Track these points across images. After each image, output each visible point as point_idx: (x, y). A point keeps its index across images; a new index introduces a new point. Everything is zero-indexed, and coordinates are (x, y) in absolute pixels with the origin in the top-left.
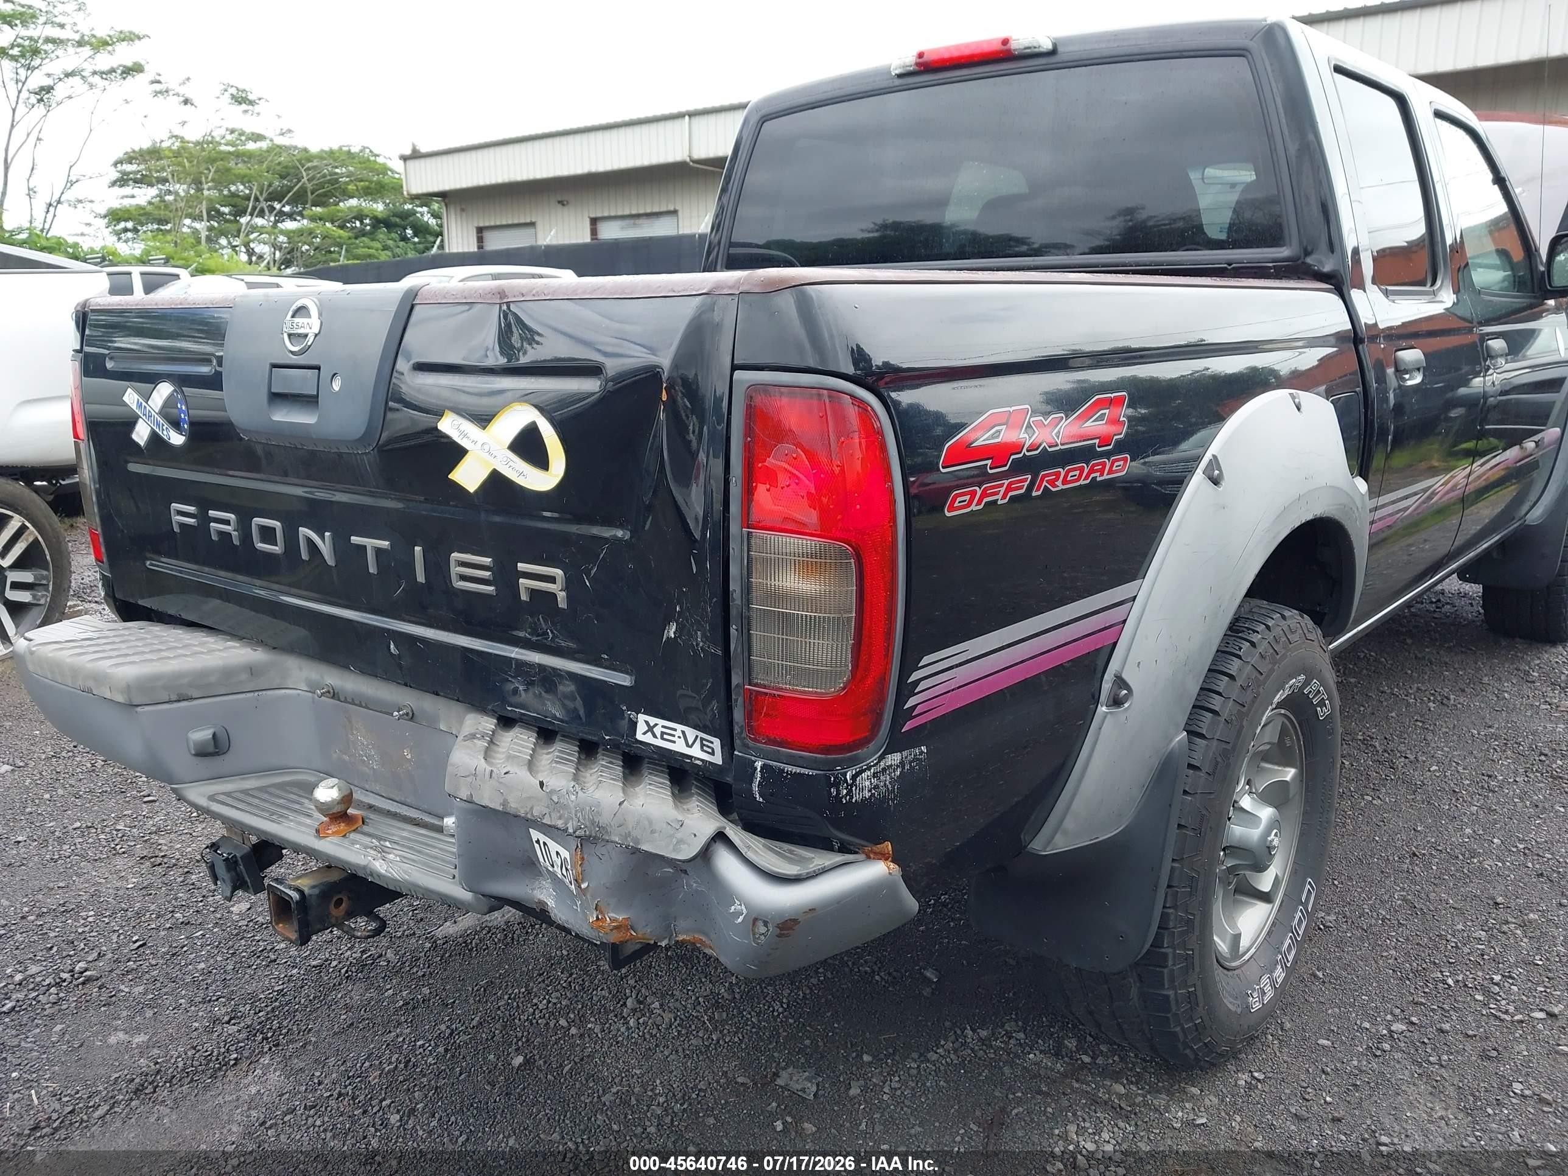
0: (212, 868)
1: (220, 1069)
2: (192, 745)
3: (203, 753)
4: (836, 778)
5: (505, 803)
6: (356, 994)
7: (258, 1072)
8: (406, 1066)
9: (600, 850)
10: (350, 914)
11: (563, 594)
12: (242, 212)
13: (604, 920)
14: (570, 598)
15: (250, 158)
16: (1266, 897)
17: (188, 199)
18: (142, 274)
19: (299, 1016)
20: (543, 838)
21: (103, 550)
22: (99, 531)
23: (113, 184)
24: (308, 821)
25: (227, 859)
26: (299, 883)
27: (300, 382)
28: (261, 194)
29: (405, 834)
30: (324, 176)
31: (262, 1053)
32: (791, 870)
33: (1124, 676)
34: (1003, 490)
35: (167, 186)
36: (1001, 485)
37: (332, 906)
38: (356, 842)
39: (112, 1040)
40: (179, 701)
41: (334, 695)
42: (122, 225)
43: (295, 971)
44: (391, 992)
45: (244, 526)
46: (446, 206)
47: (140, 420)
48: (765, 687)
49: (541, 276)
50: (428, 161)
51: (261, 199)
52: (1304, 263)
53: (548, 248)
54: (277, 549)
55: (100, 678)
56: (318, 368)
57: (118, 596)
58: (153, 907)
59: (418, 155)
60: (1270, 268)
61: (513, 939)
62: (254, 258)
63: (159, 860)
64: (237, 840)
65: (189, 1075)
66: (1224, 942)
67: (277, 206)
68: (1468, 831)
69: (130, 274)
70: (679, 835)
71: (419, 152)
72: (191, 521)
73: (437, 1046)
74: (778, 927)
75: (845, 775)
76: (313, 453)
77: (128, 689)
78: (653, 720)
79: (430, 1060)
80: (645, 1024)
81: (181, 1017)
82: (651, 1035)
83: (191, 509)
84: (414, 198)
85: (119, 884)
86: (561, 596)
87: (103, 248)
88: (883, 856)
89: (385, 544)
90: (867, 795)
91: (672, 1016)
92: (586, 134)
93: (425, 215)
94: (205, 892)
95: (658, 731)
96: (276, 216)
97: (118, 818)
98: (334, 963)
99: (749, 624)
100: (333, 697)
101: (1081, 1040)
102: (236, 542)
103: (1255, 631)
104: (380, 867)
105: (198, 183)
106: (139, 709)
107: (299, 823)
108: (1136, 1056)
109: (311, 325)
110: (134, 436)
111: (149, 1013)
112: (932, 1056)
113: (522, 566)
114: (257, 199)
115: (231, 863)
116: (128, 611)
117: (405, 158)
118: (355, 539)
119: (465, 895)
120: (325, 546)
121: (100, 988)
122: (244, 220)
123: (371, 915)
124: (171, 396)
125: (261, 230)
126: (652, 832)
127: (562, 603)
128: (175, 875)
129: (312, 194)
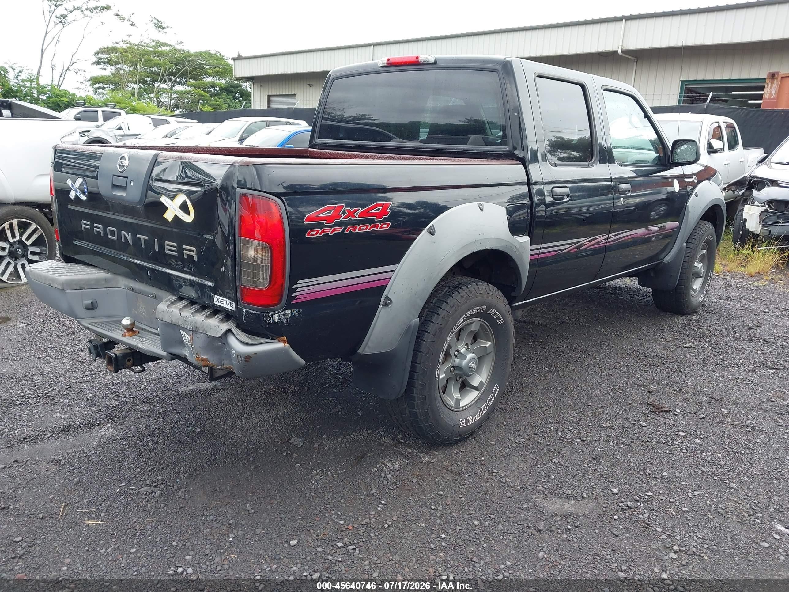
0: (89, 349)
1: (92, 426)
2: (84, 306)
3: (87, 308)
4: (265, 314)
5: (171, 321)
6: (145, 407)
7: (106, 428)
8: (158, 430)
9: (199, 335)
10: (134, 365)
11: (196, 256)
12: (154, 81)
13: (199, 358)
14: (198, 258)
15: (161, 55)
16: (476, 389)
17: (131, 73)
18: (103, 111)
19: (123, 412)
20: (184, 333)
21: (59, 236)
22: (58, 229)
23: (94, 63)
24: (120, 332)
25: (94, 346)
26: (116, 352)
27: (120, 181)
28: (165, 73)
29: (151, 337)
30: (197, 65)
31: (108, 423)
32: (250, 341)
33: (389, 296)
34: (331, 231)
35: (120, 66)
36: (331, 229)
37: (127, 361)
38: (134, 338)
39: (55, 416)
40: (80, 289)
41: (132, 290)
42: (97, 85)
43: (125, 399)
44: (158, 408)
45: (105, 230)
46: (253, 83)
47: (72, 191)
48: (245, 286)
49: (290, 124)
50: (245, 61)
51: (165, 75)
52: (513, 153)
53: (296, 109)
54: (114, 238)
55: (54, 280)
56: (127, 177)
57: (64, 253)
58: (75, 375)
59: (241, 58)
60: (502, 154)
61: (208, 394)
62: (160, 104)
63: (80, 360)
64: (99, 340)
65: (81, 427)
66: (452, 401)
67: (173, 78)
68: (595, 381)
69: (97, 111)
70: (217, 330)
71: (241, 56)
72: (88, 227)
73: (171, 424)
74: (244, 358)
75: (269, 314)
76: (126, 206)
77: (63, 284)
78: (218, 297)
79: (168, 428)
80: (248, 422)
81: (81, 410)
82: (250, 426)
83: (88, 223)
84: (238, 79)
85: (63, 367)
86: (195, 256)
87: (86, 96)
88: (283, 341)
89: (147, 238)
90: (277, 321)
91: (259, 420)
92: (323, 52)
93: (246, 86)
94: (96, 372)
95: (219, 300)
96: (172, 83)
97: (66, 345)
98: (139, 397)
99: (241, 266)
100: (132, 291)
101: (404, 435)
102: (102, 235)
103: (461, 288)
104: (140, 346)
105: (135, 64)
106: (66, 291)
107: (118, 332)
108: (421, 442)
109: (126, 163)
110: (70, 196)
111: (69, 408)
112: (348, 437)
113: (184, 246)
114: (163, 75)
115: (96, 347)
116: (67, 259)
117: (234, 59)
118: (138, 236)
119: (164, 354)
120: (129, 238)
121: (52, 399)
122: (156, 85)
123: (141, 365)
124: (82, 182)
125: (164, 91)
126: (211, 329)
127: (196, 259)
128: (86, 366)
129: (190, 73)
